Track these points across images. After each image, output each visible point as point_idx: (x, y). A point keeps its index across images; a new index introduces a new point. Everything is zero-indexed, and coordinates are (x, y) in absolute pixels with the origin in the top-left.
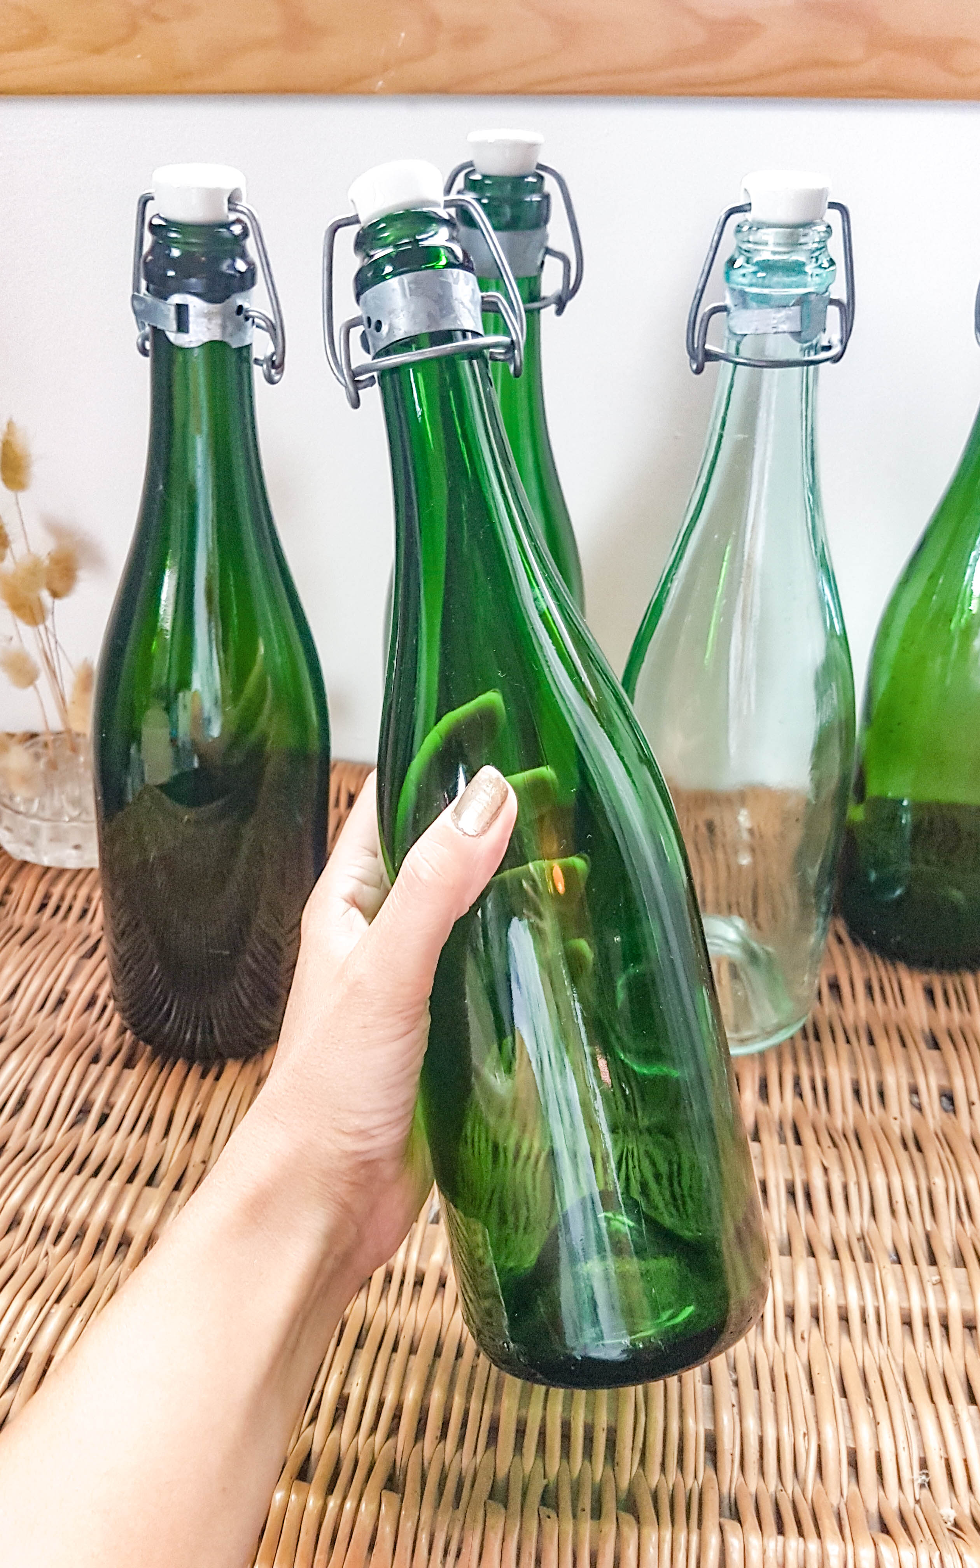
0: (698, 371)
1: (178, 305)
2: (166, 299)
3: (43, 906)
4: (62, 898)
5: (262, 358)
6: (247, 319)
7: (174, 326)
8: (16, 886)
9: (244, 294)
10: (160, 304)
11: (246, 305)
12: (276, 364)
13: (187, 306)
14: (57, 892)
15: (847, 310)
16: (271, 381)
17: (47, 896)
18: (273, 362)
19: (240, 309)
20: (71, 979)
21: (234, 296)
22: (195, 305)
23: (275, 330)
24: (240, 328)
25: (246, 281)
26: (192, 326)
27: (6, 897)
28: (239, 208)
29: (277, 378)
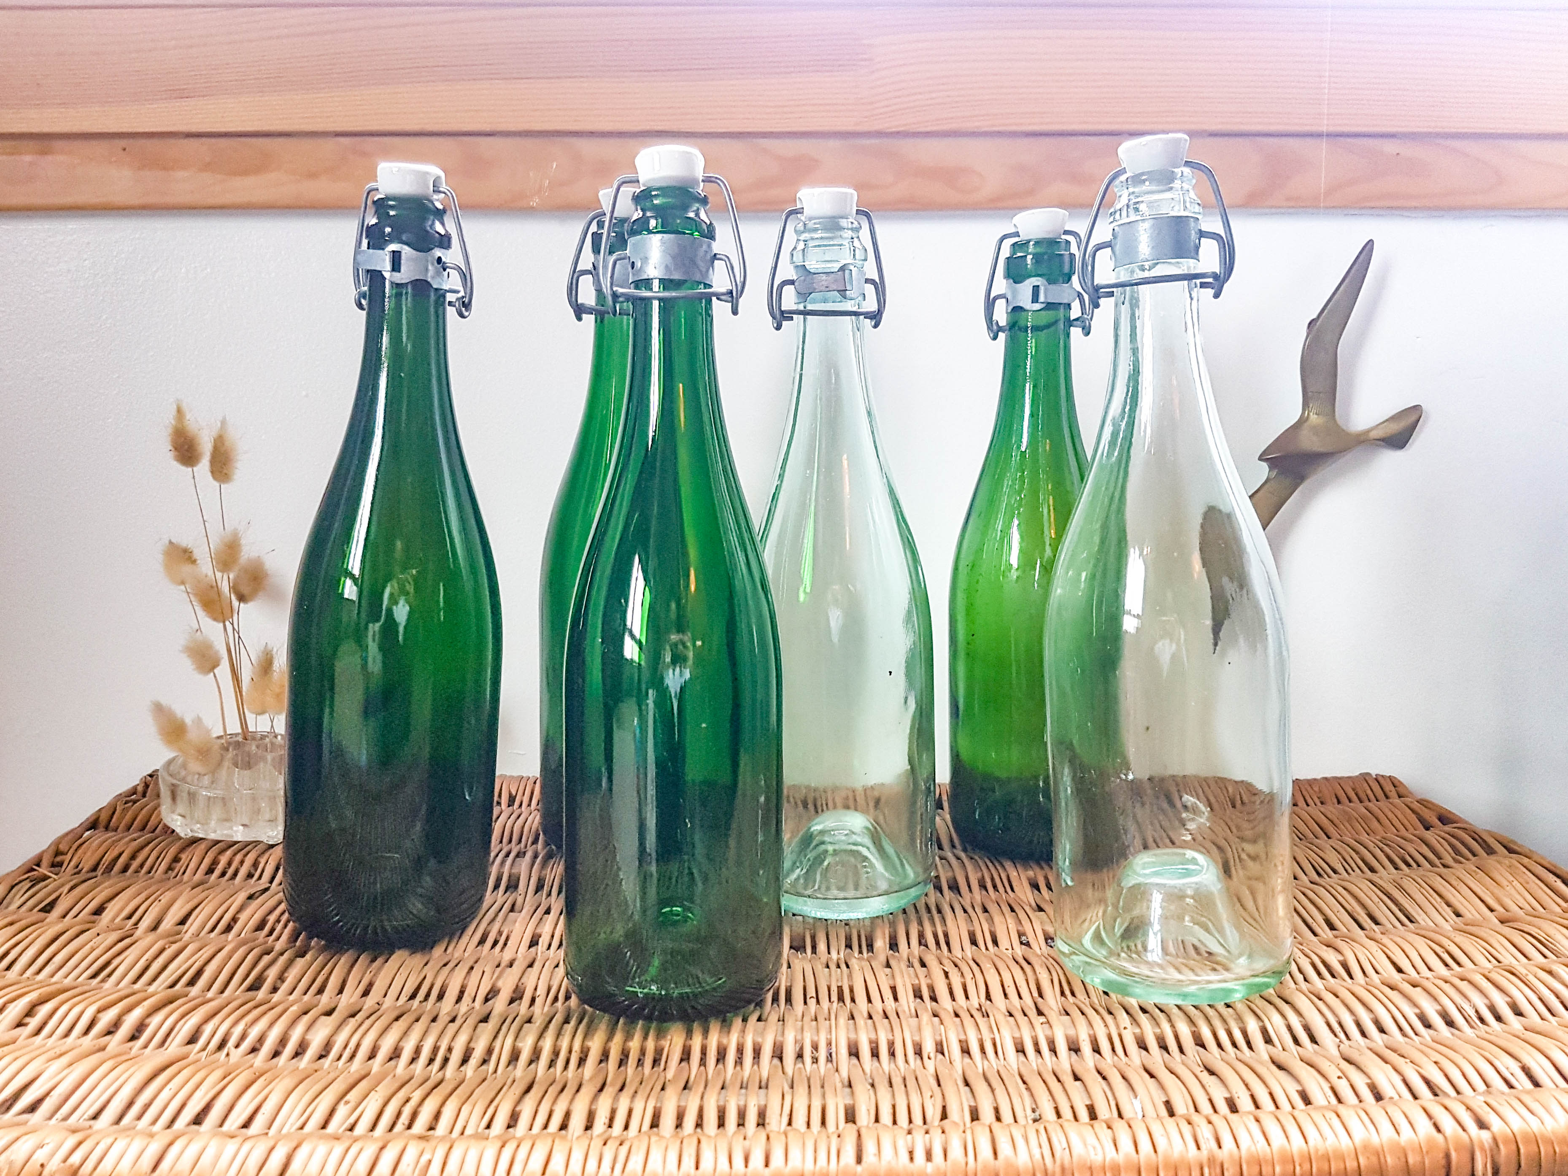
0: (778, 328)
1: (394, 252)
2: (383, 249)
3: (210, 871)
4: (229, 864)
5: (454, 300)
6: (445, 270)
7: (388, 266)
8: (183, 856)
9: (443, 250)
10: (381, 252)
11: (444, 259)
12: (465, 305)
13: (400, 252)
14: (223, 860)
15: (880, 287)
16: (462, 316)
17: (215, 862)
18: (463, 302)
19: (439, 260)
20: (241, 909)
21: (436, 249)
22: (406, 251)
23: (466, 277)
24: (438, 274)
25: (445, 242)
26: (403, 269)
27: (174, 865)
28: (441, 189)
29: (466, 314)
